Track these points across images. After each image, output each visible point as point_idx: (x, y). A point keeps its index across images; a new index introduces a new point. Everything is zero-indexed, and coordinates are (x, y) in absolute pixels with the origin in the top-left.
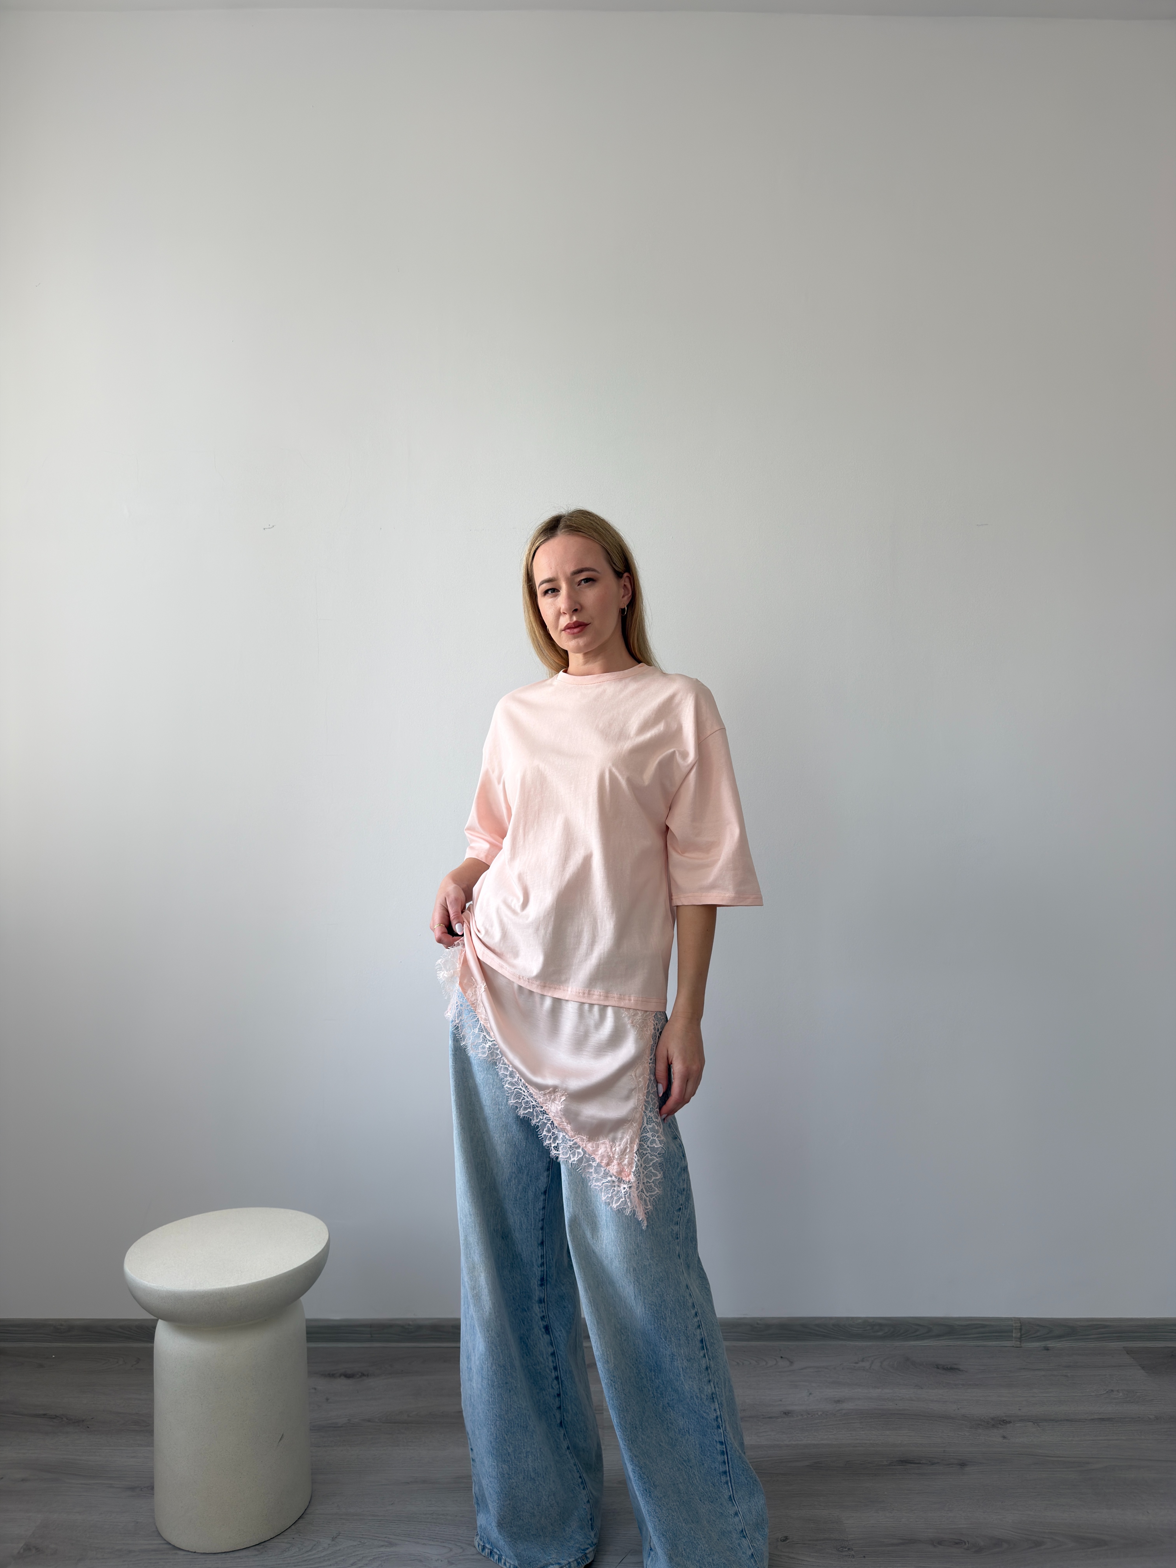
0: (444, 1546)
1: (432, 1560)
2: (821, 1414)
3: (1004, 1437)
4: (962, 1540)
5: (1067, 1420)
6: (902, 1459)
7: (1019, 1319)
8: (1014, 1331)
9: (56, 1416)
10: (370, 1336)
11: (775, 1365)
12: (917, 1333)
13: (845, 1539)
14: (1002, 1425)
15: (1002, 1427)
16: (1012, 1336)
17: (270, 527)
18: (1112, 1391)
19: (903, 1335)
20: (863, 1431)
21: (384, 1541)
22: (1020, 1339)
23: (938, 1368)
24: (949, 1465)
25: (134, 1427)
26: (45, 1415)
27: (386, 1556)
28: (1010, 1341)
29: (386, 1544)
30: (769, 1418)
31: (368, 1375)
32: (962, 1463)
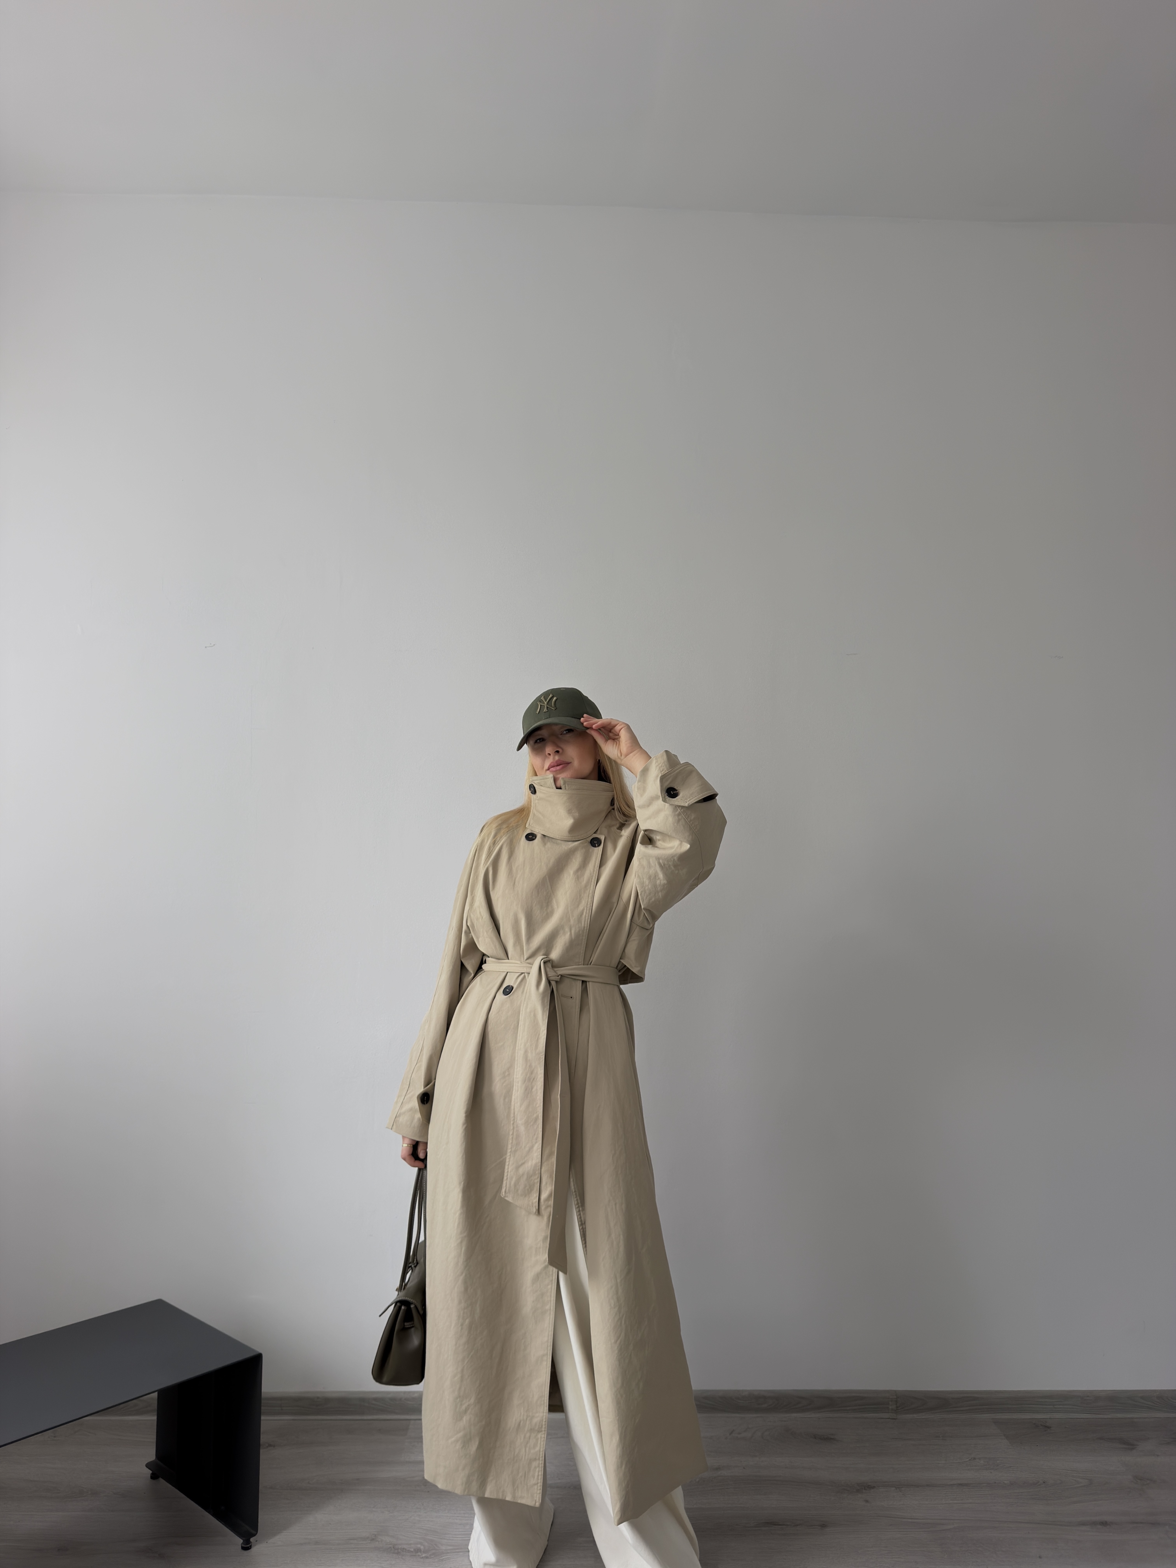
3: (867, 1501)
5: (928, 1485)
6: (768, 1521)
7: (895, 1391)
8: (890, 1403)
12: (800, 1405)
14: (866, 1490)
16: (889, 1408)
17: (211, 645)
18: (975, 1459)
19: (786, 1407)
20: (736, 1495)
22: (896, 1411)
23: (815, 1438)
24: (811, 1526)
28: (887, 1413)
31: (274, 1446)
32: (824, 1525)
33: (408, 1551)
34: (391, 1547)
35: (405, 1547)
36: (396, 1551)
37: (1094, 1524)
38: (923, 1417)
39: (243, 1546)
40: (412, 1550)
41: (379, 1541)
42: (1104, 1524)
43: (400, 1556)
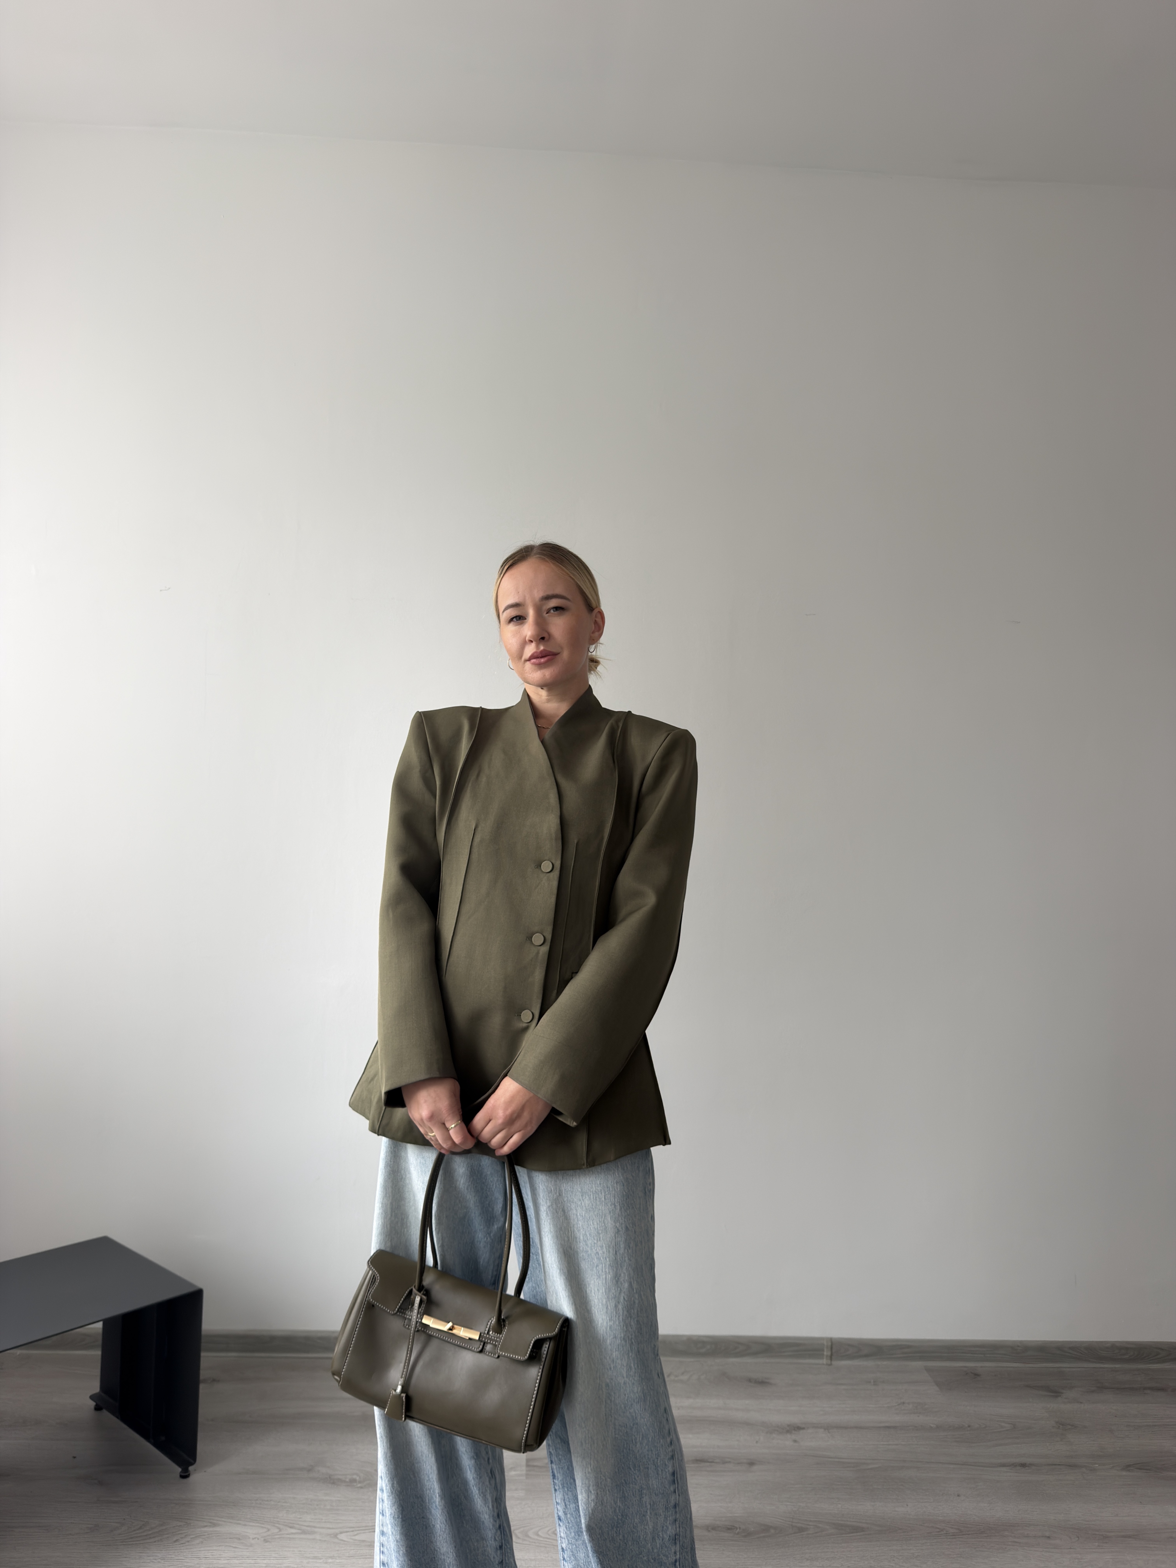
0: (262, 1527)
1: (249, 1538)
3: (795, 1441)
4: (734, 1526)
5: (856, 1427)
7: (831, 1338)
8: (825, 1350)
14: (796, 1431)
16: (823, 1355)
17: (166, 589)
18: (904, 1403)
19: (724, 1352)
22: (831, 1358)
23: (750, 1382)
24: (738, 1463)
27: (208, 1534)
28: (822, 1359)
29: (210, 1524)
32: (752, 1463)
34: (327, 1478)
35: (340, 1477)
36: (332, 1481)
37: (1014, 1465)
38: (856, 1364)
39: (183, 1474)
40: (347, 1480)
41: (316, 1472)
42: (1023, 1465)
43: (335, 1486)
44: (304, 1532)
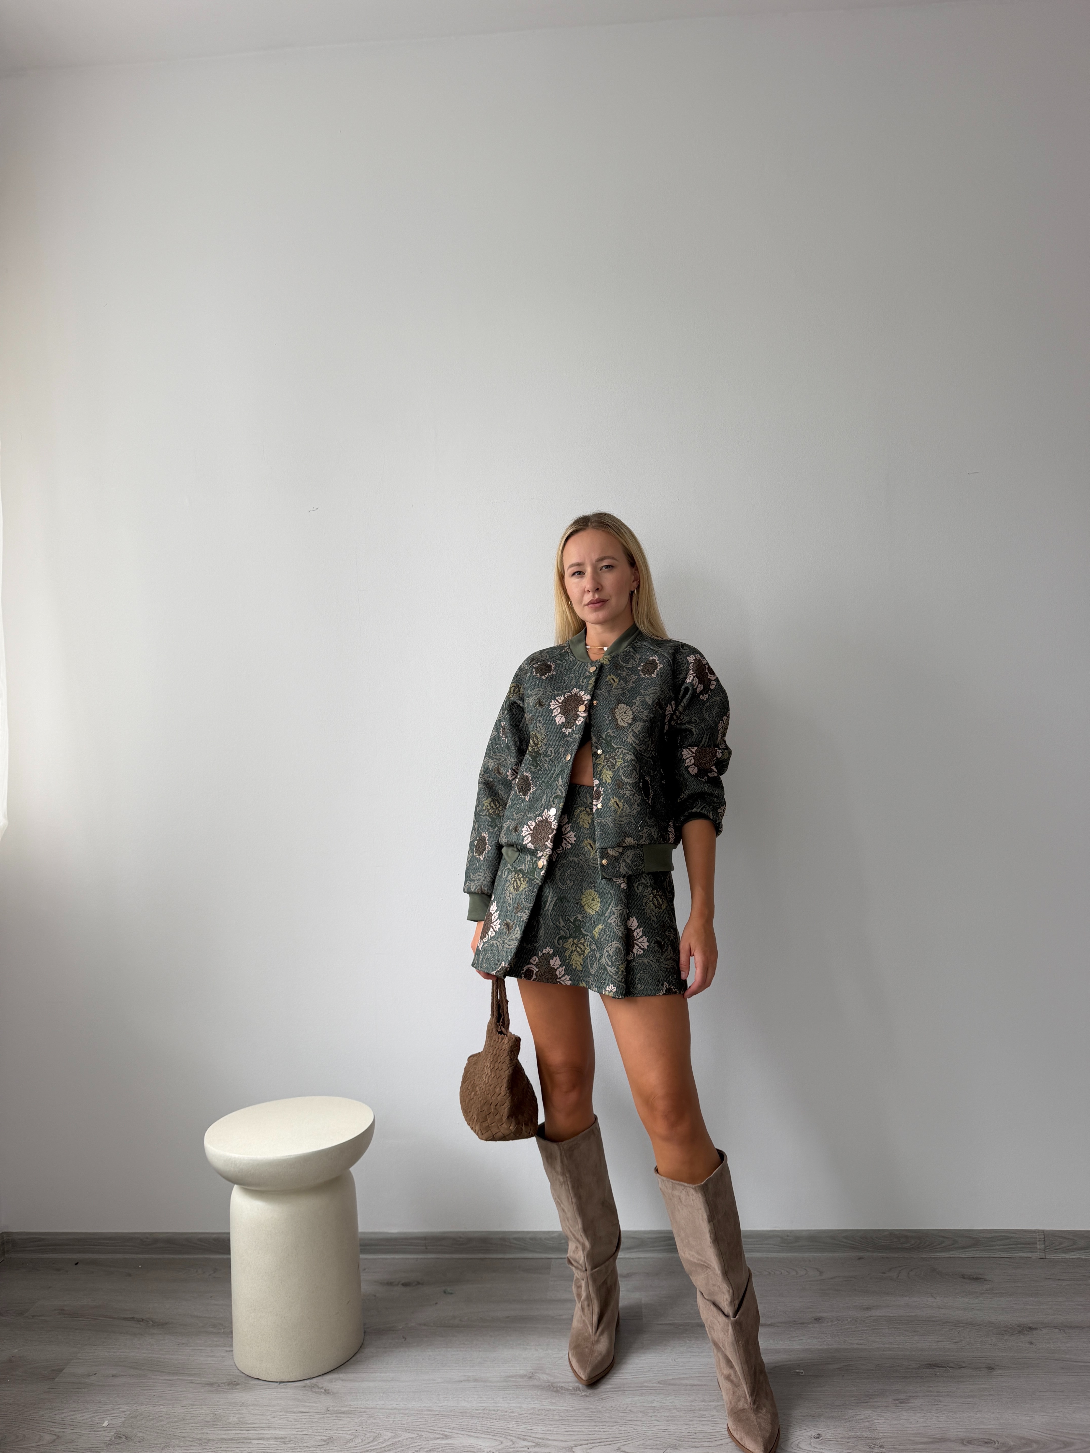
0: (495, 1439)
2: (850, 1321)
3: (1031, 1343)
4: (991, 1439)
6: (931, 1363)
7: (1043, 1230)
8: (1038, 1243)
9: (143, 1320)
10: (424, 1248)
11: (805, 1274)
12: (943, 1245)
13: (877, 1437)
14: (1028, 1331)
15: (1030, 1333)
16: (1037, 1248)
17: (314, 509)
19: (929, 1247)
20: (892, 1336)
21: (440, 1433)
22: (1045, 1250)
23: (964, 1278)
24: (977, 1368)
25: (212, 1329)
26: (133, 1318)
27: (442, 1448)
28: (1035, 1252)
29: (441, 1436)
30: (801, 1324)
31: (423, 1284)
32: (991, 1367)
33: (568, 1389)
34: (549, 1385)
35: (563, 1385)
36: (555, 1389)
38: (1074, 1257)
40: (571, 1388)
41: (537, 1379)
43: (559, 1394)
44: (537, 1445)
